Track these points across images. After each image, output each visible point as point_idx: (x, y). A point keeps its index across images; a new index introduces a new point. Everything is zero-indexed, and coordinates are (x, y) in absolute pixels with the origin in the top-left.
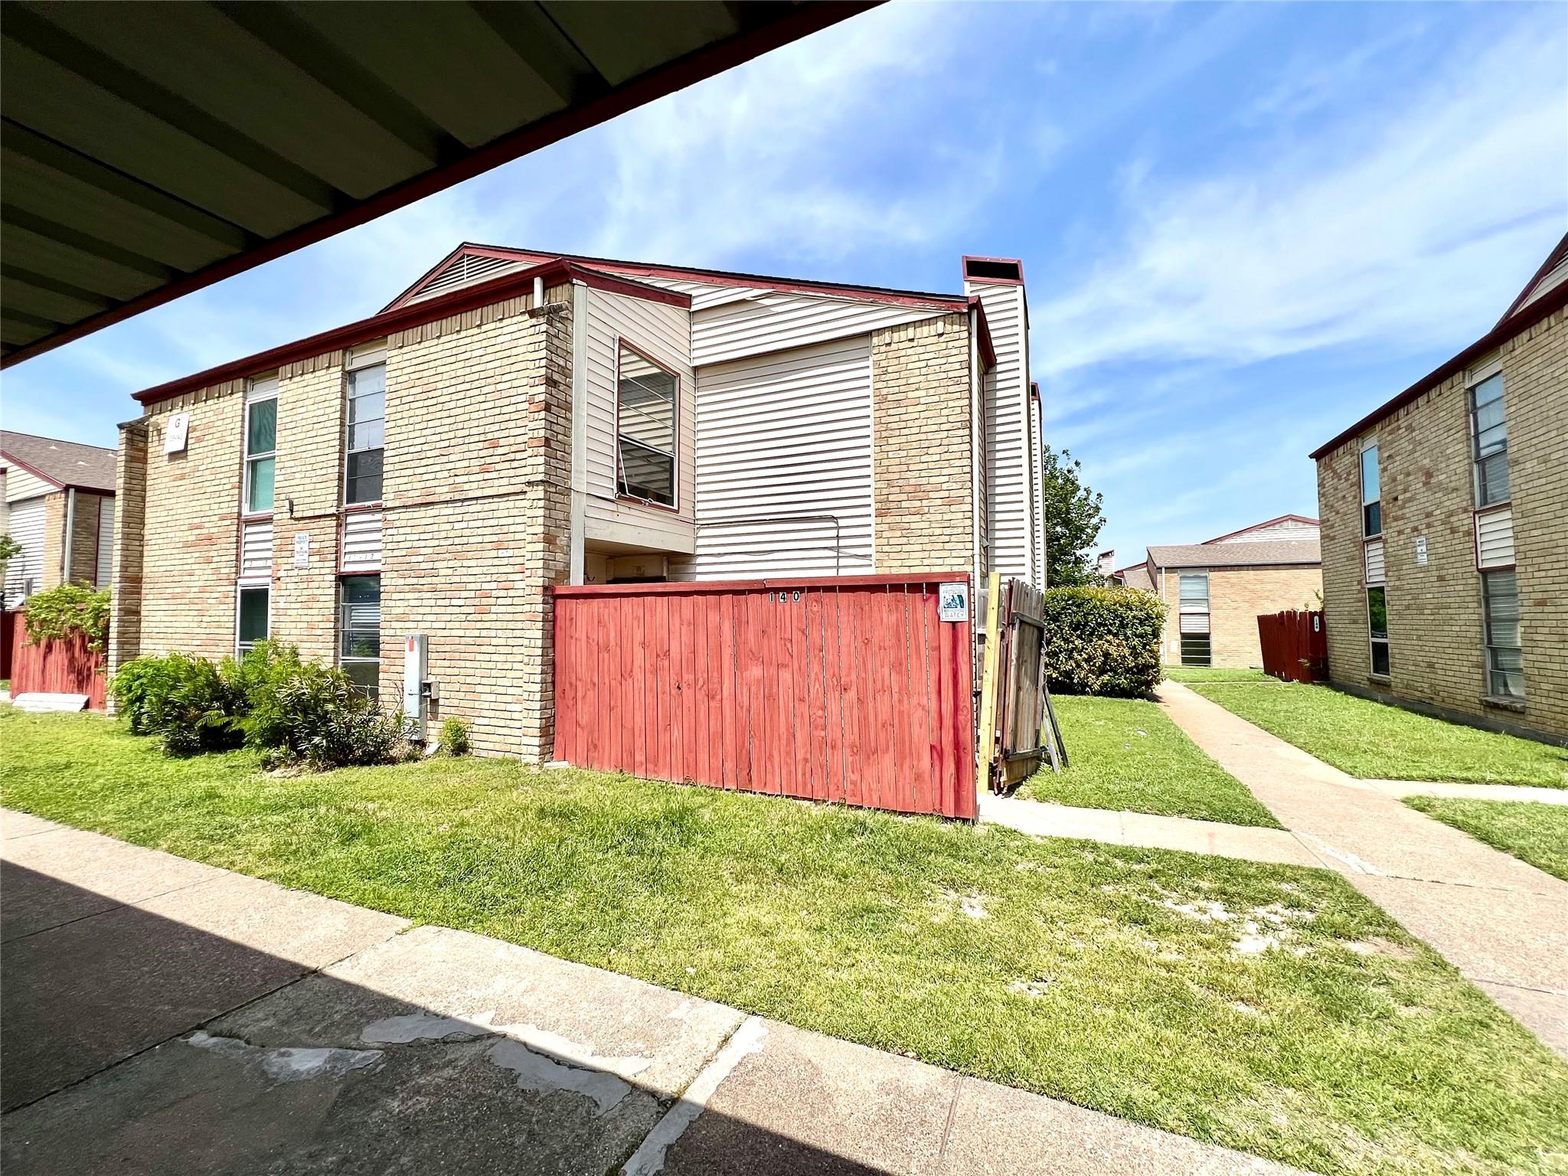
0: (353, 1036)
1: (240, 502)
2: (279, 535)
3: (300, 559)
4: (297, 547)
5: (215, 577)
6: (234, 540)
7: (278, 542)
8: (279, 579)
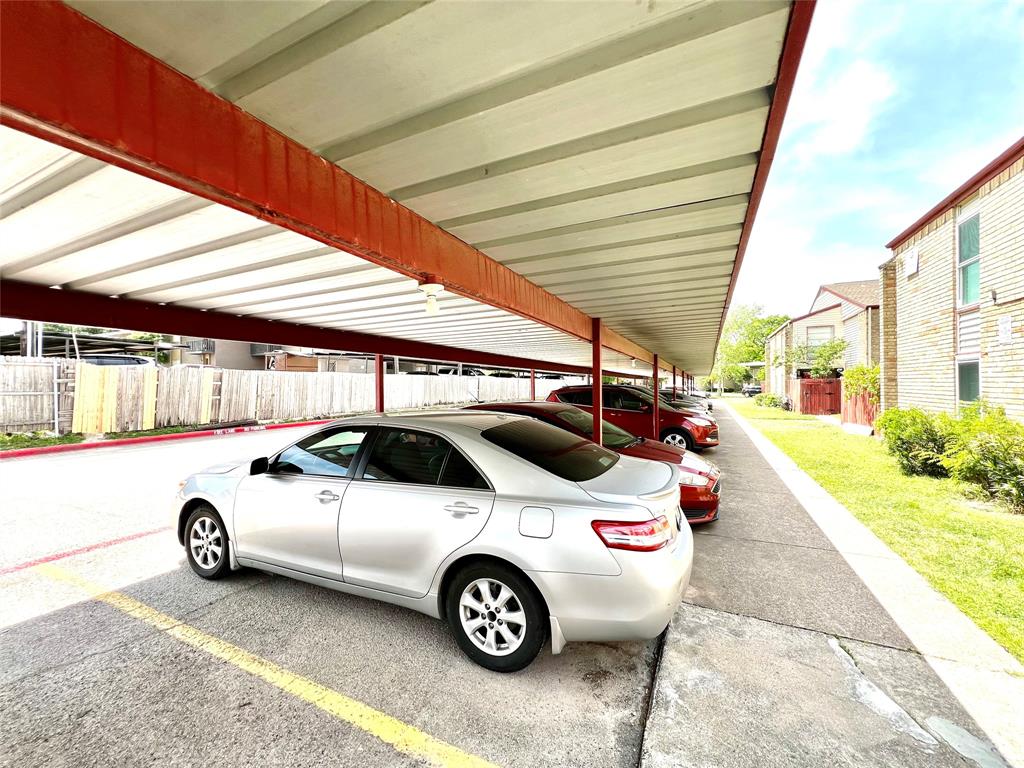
0: (922, 714)
1: (955, 299)
2: (985, 320)
3: (1004, 337)
4: (1000, 328)
5: (939, 355)
6: (951, 328)
7: (985, 325)
8: (986, 354)
